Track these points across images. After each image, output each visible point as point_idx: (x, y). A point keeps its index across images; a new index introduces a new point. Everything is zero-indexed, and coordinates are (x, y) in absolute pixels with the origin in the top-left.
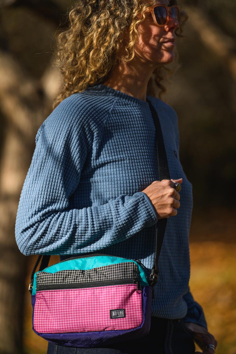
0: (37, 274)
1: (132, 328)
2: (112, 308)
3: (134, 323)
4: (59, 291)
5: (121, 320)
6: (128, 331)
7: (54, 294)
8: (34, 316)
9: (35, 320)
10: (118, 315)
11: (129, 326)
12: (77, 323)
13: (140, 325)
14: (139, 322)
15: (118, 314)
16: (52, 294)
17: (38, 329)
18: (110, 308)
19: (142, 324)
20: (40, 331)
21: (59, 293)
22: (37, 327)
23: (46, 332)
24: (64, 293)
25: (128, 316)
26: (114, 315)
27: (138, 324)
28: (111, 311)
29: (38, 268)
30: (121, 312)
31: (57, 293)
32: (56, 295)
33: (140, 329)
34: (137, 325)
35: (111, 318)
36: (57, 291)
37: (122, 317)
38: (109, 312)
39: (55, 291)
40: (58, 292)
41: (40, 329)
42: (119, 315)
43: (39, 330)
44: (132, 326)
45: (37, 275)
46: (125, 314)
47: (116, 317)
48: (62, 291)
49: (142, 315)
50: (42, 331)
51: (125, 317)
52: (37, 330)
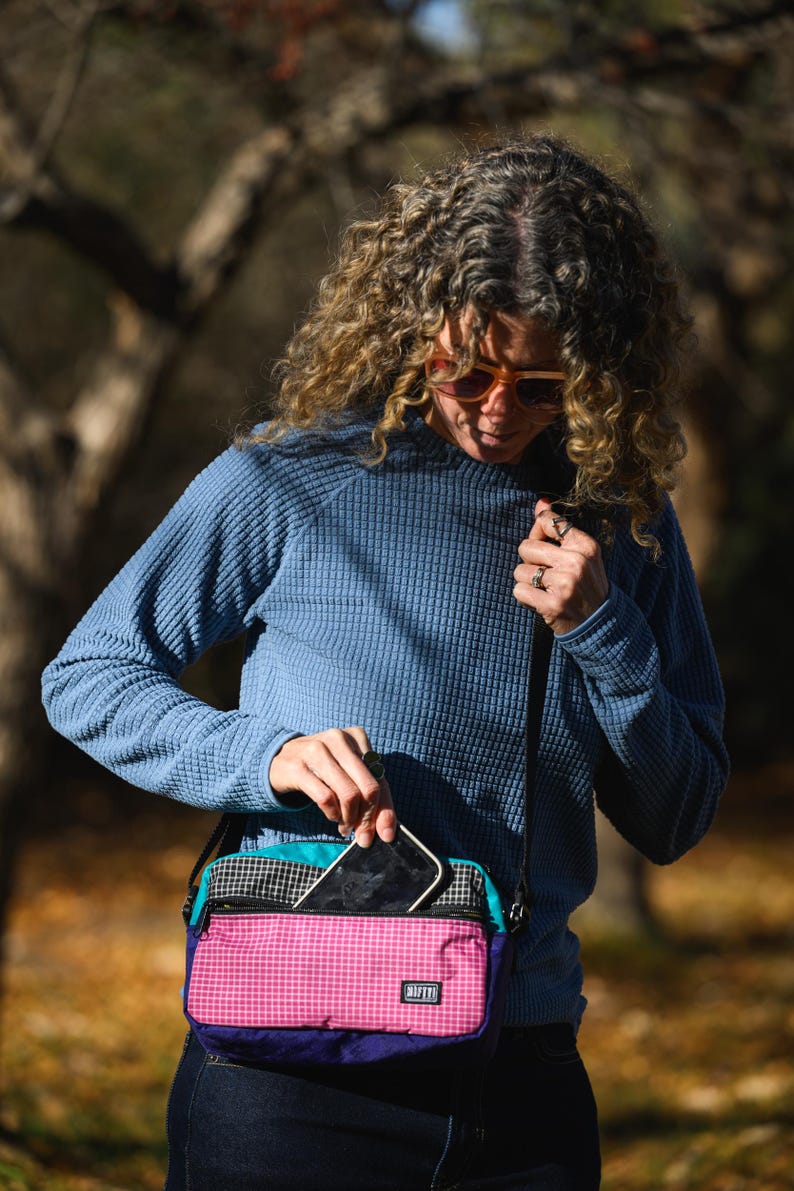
0: (212, 869)
1: (454, 1035)
2: (407, 976)
3: (461, 1022)
4: (269, 918)
5: (427, 1009)
6: (443, 1042)
7: (256, 924)
8: (192, 979)
9: (192, 994)
10: (421, 997)
11: (447, 1028)
12: (309, 1004)
13: (476, 1031)
14: (475, 1023)
15: (421, 994)
16: (249, 924)
17: (198, 1013)
18: (401, 976)
19: (482, 1029)
20: (204, 1019)
21: (269, 924)
22: (198, 1007)
23: (220, 1023)
24: (281, 923)
25: (448, 1003)
26: (410, 994)
27: (472, 1026)
28: (404, 983)
29: (216, 850)
30: (430, 989)
31: (263, 924)
32: (259, 927)
33: (475, 1039)
34: (468, 1029)
35: (403, 1000)
36: (263, 918)
37: (432, 1004)
38: (398, 985)
39: (257, 918)
40: (266, 920)
41: (204, 1014)
42: (424, 995)
43: (201, 1017)
44: (454, 1028)
45: (213, 872)
46: (440, 996)
47: (418, 1002)
48: (275, 918)
49: (485, 1005)
50: (210, 1020)
51: (439, 1002)
52: (194, 1016)
